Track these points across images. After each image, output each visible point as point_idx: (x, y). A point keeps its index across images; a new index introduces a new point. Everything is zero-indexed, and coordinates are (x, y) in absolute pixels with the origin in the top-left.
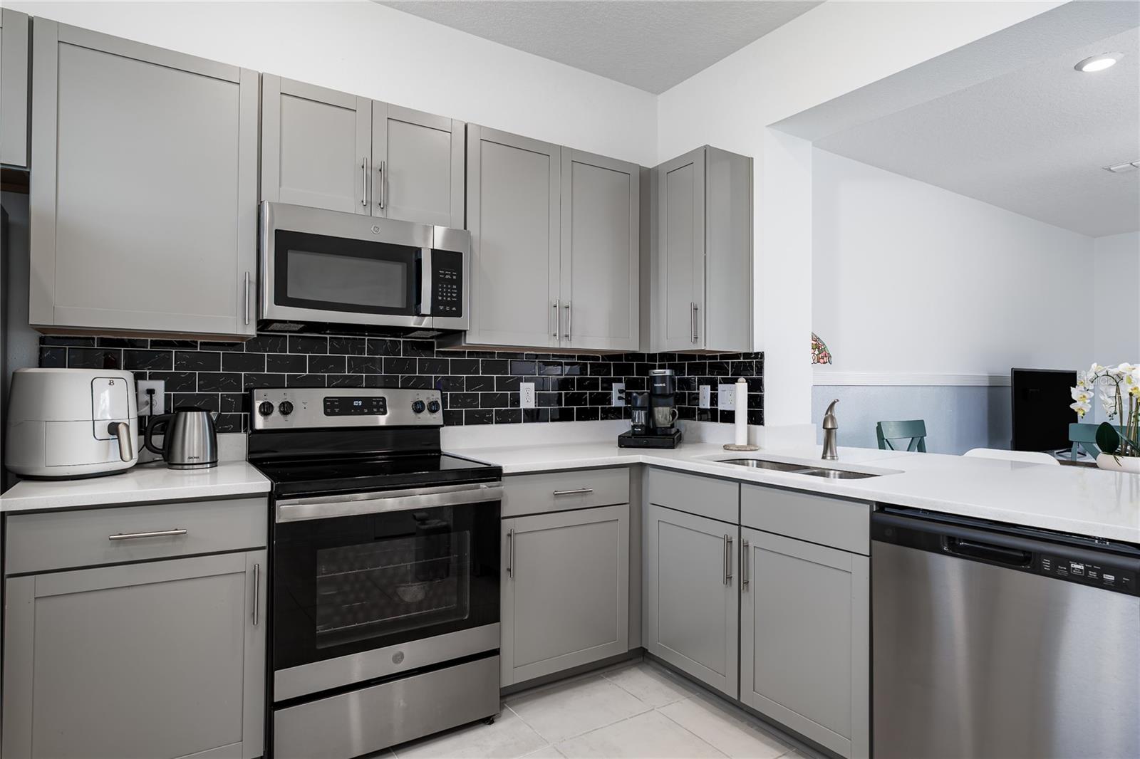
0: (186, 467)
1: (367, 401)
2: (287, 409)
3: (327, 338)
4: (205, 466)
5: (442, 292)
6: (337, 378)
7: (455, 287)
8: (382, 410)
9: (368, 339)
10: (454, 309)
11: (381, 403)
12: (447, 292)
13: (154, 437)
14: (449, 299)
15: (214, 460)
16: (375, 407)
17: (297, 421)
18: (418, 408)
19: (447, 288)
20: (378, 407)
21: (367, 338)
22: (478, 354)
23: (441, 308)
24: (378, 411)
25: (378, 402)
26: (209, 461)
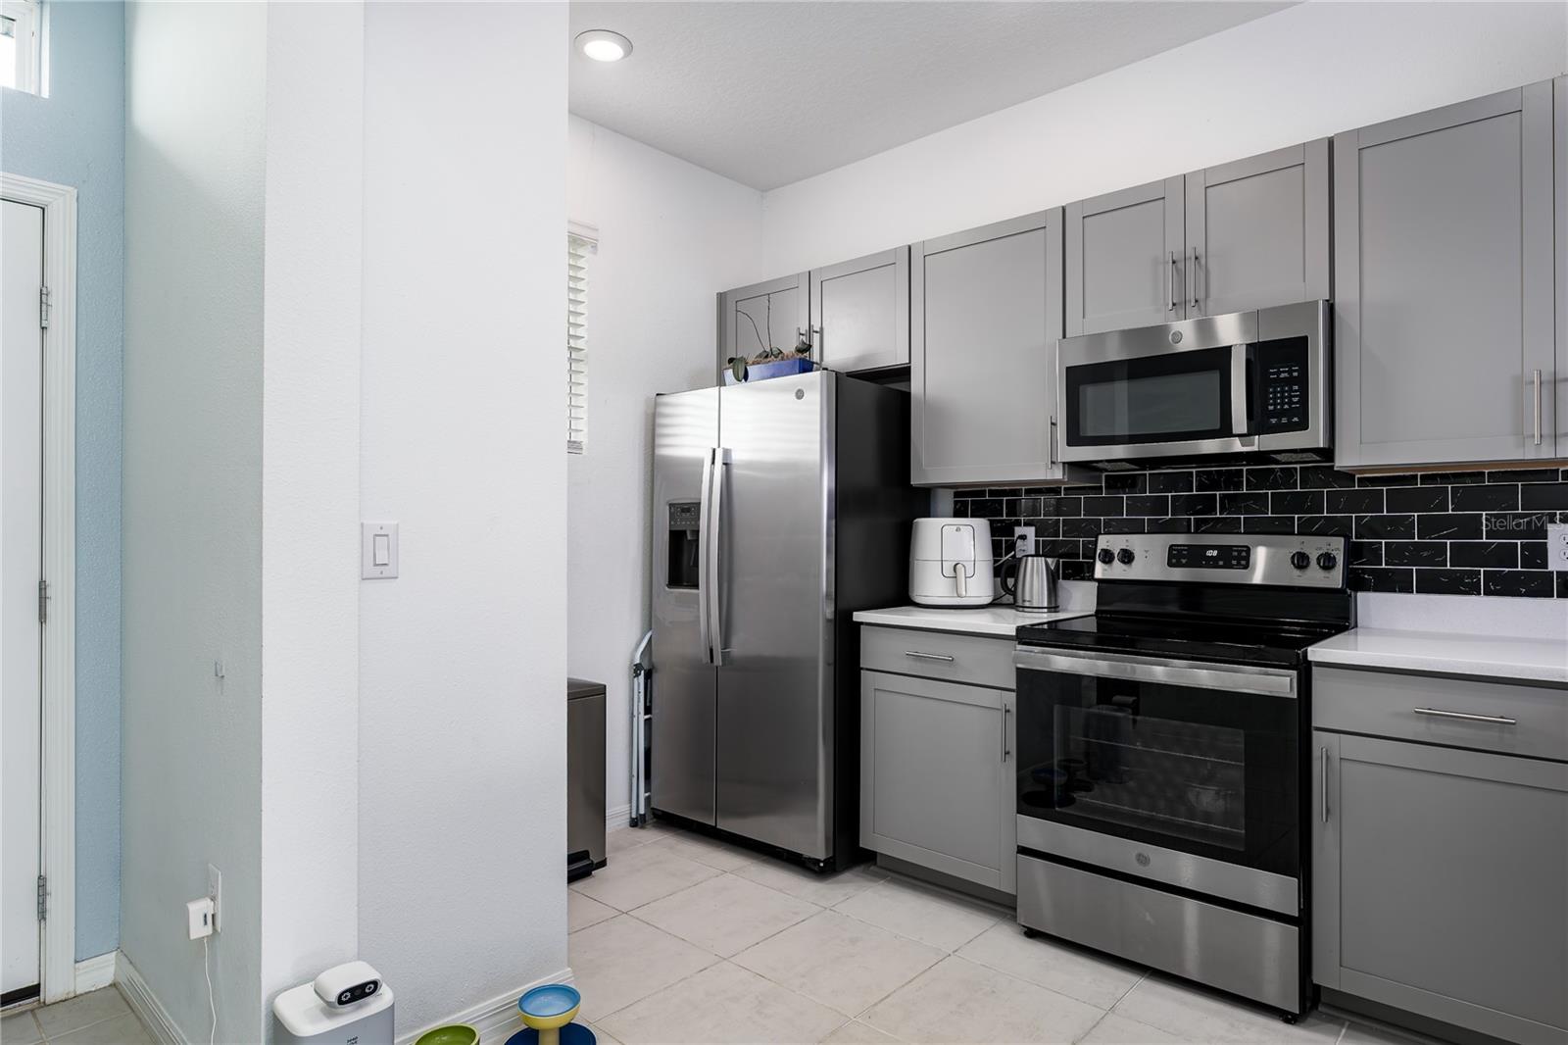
0: (1026, 610)
1: (1225, 551)
2: (1127, 557)
3: (1192, 473)
4: (1041, 610)
5: (1275, 398)
6: (1206, 521)
7: (1296, 387)
8: (1243, 562)
9: (1247, 470)
10: (1296, 419)
11: (1244, 554)
12: (1283, 398)
13: (1009, 579)
14: (1286, 406)
15: (1053, 605)
16: (1235, 558)
17: (1136, 572)
18: (1301, 561)
19: (1283, 392)
20: (1239, 558)
21: (1245, 468)
22: (1445, 478)
23: (1274, 421)
24: (1239, 564)
25: (1240, 552)
26: (1046, 605)
